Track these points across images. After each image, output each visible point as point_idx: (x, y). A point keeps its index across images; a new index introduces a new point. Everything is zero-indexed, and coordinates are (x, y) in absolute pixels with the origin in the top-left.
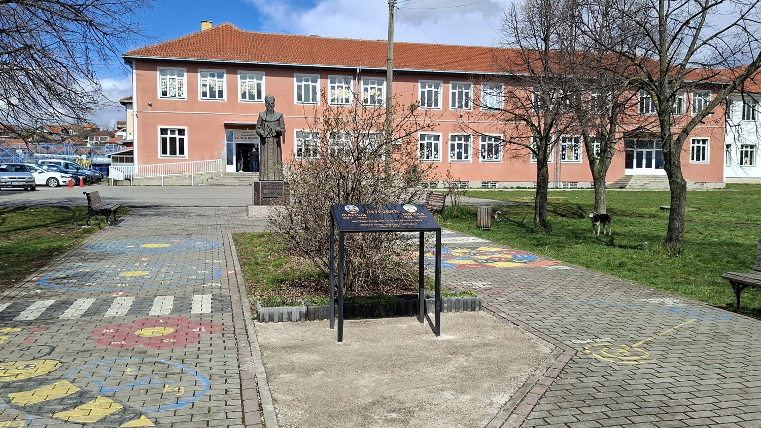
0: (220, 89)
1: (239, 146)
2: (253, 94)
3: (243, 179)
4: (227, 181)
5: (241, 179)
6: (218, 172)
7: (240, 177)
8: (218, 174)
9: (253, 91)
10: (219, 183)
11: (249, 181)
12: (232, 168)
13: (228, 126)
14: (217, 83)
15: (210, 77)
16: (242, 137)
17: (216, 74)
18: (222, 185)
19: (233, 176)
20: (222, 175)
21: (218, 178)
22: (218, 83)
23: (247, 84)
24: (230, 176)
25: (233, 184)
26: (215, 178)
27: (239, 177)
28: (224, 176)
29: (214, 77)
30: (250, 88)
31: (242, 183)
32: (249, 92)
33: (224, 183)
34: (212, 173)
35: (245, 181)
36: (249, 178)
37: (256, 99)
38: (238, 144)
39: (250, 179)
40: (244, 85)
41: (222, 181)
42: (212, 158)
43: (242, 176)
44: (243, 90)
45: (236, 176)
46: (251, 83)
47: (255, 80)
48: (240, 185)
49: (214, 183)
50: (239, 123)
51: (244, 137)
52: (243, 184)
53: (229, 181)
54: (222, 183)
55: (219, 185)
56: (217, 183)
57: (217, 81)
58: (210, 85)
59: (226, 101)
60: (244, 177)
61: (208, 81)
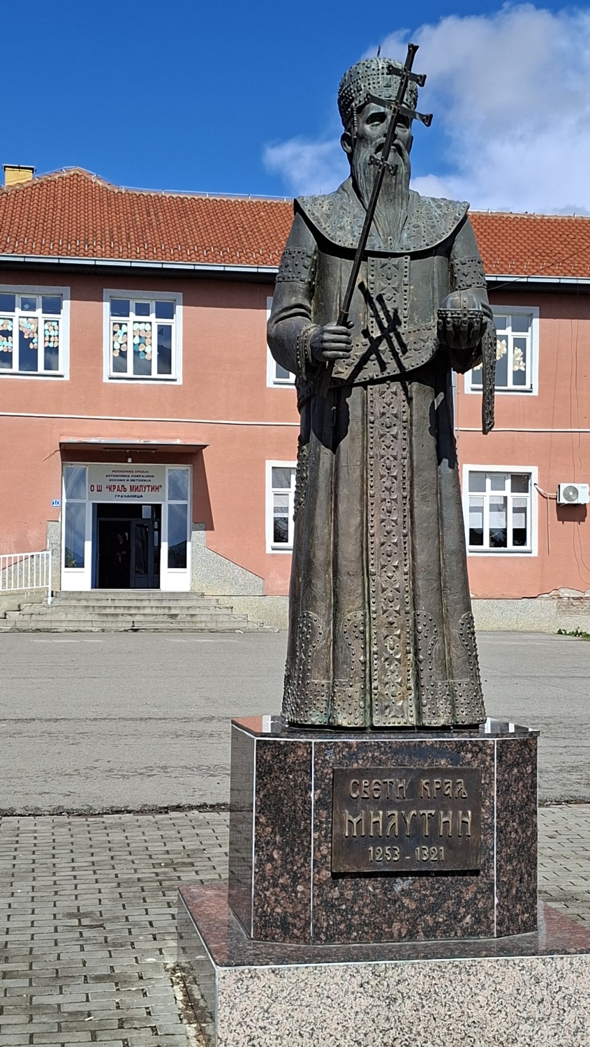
0: (51, 345)
1: (102, 511)
2: (147, 357)
3: (112, 611)
4: (63, 617)
5: (108, 611)
6: (39, 592)
7: (104, 603)
8: (37, 597)
9: (148, 349)
10: (40, 626)
11: (129, 618)
12: (80, 579)
13: (71, 453)
14: (42, 327)
15: (23, 309)
16: (112, 483)
17: (39, 301)
18: (48, 631)
19: (84, 603)
20: (50, 599)
21: (37, 608)
22: (46, 327)
23: (130, 329)
24: (74, 603)
25: (82, 627)
26: (27, 609)
27: (99, 604)
28: (57, 603)
29: (33, 308)
30: (137, 340)
31: (109, 625)
32: (136, 353)
33: (54, 625)
34: (20, 593)
35: (120, 618)
36: (129, 608)
37: (155, 374)
38: (98, 504)
39: (133, 611)
40: (120, 333)
41: (48, 618)
42: (22, 546)
43: (110, 603)
44: (117, 346)
45: (91, 604)
46: (142, 326)
47: (152, 317)
48: (103, 631)
49: (25, 626)
50: (103, 441)
51: (117, 484)
52: (114, 626)
53: (70, 617)
54: (47, 626)
55: (38, 630)
56: (33, 625)
57: (41, 321)
58: (21, 334)
59: (67, 378)
60: (117, 603)
61: (16, 320)
